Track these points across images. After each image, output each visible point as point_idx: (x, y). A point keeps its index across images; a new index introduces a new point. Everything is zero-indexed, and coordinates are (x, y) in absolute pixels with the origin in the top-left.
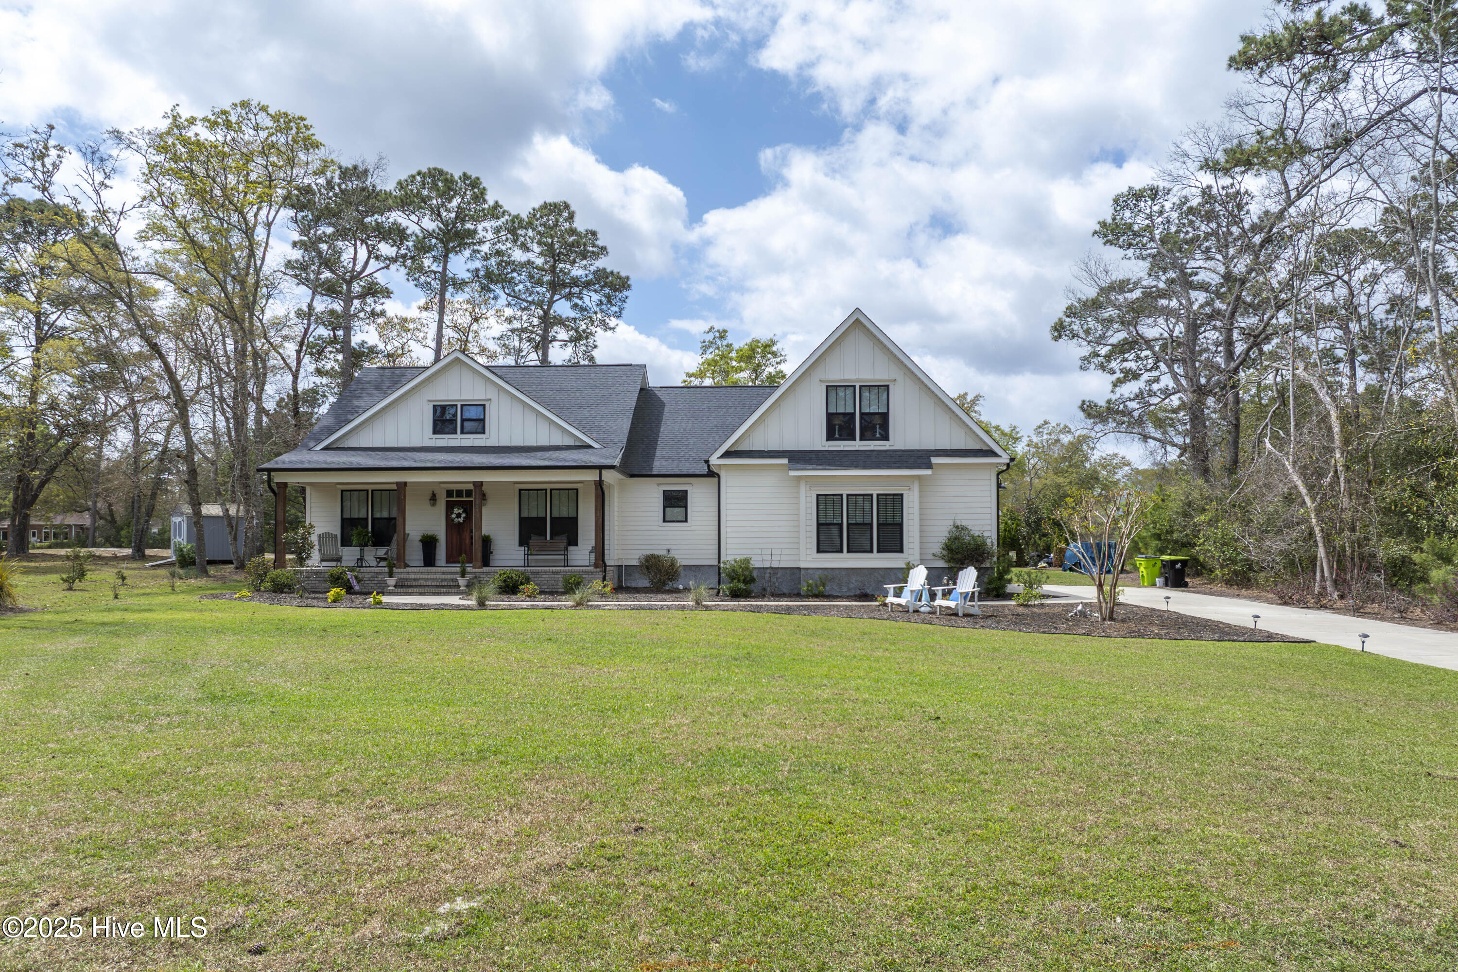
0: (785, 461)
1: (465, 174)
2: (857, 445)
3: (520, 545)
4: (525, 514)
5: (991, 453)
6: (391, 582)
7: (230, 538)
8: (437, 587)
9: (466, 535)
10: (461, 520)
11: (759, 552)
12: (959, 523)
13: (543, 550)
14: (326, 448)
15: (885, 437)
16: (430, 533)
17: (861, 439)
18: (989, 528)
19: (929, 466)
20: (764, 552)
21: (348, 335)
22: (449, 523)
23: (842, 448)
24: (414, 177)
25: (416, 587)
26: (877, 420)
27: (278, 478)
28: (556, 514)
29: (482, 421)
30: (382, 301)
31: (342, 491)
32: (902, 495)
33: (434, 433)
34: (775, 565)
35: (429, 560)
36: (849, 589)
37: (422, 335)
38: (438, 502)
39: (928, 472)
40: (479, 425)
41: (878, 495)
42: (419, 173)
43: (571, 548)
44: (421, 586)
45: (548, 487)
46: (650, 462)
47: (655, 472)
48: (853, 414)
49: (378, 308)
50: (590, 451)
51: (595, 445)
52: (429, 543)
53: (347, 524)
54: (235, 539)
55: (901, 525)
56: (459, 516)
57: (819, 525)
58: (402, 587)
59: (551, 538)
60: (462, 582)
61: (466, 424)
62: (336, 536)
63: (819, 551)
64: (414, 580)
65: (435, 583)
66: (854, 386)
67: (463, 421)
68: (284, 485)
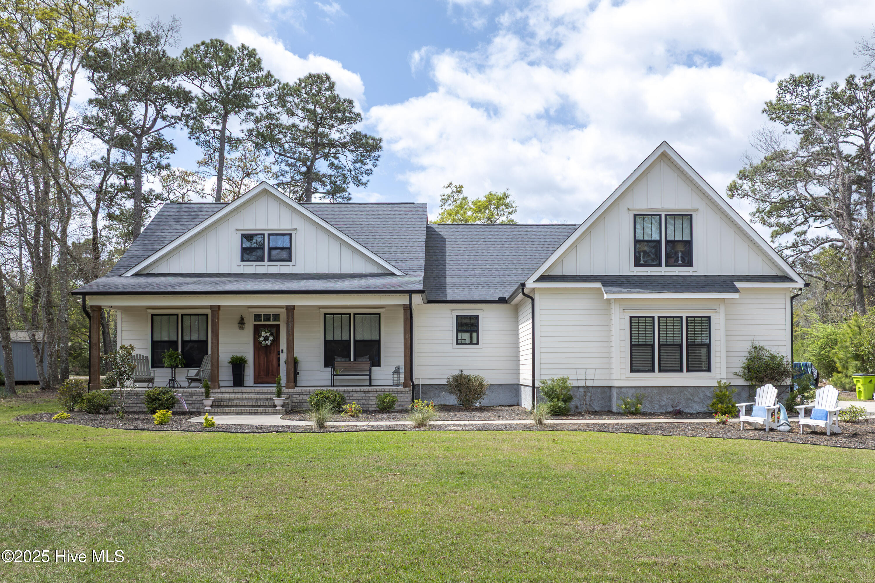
0: (598, 285)
1: (243, 46)
2: (663, 270)
3: (326, 365)
4: (329, 337)
5: (786, 279)
6: (208, 402)
7: (36, 361)
8: (253, 406)
9: (273, 357)
10: (268, 343)
11: (574, 372)
12: (756, 344)
13: (348, 371)
14: (137, 274)
15: (690, 263)
16: (239, 355)
17: (667, 265)
18: (783, 348)
19: (736, 290)
20: (579, 371)
21: (139, 183)
22: (257, 345)
23: (649, 274)
24: (198, 46)
25: (232, 406)
26: (680, 248)
27: (91, 302)
28: (359, 337)
29: (289, 249)
31: (153, 315)
32: (709, 318)
33: (243, 260)
34: (589, 384)
35: (238, 380)
36: (661, 407)
37: (199, 187)
38: (246, 325)
39: (736, 295)
40: (286, 254)
41: (687, 317)
42: (203, 43)
43: (374, 369)
44: (236, 406)
45: (353, 312)
46: (443, 289)
47: (449, 298)
48: (659, 241)
49: (164, 162)
50: (394, 277)
51: (397, 272)
52: (238, 364)
53: (156, 346)
54: (41, 361)
55: (708, 346)
56: (266, 339)
57: (632, 345)
58: (218, 406)
59: (355, 360)
60: (278, 402)
61: (274, 252)
62: (147, 358)
63: (632, 371)
64: (230, 400)
65: (251, 403)
66: (660, 215)
67: (270, 249)
68: (100, 308)
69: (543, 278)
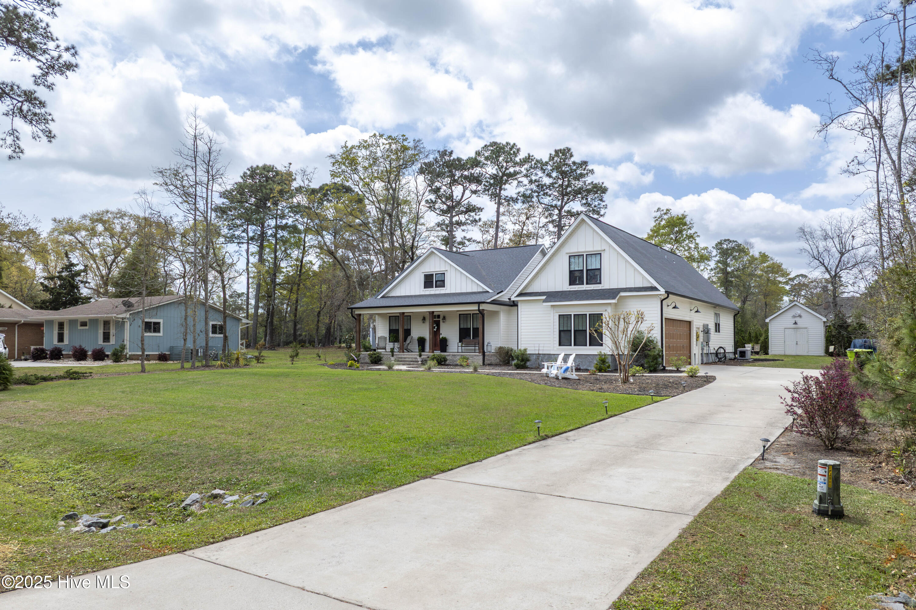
0: (545, 297)
2: (585, 287)
3: (460, 342)
4: (462, 327)
8: (411, 361)
9: (438, 337)
13: (468, 345)
14: (383, 297)
15: (599, 282)
16: (422, 336)
17: (587, 284)
18: (656, 332)
19: (617, 297)
20: (536, 345)
22: (431, 331)
23: (577, 289)
25: (403, 361)
26: (594, 273)
27: (357, 312)
28: (475, 327)
29: (443, 281)
30: (478, 214)
32: (602, 314)
33: (425, 288)
35: (422, 349)
38: (426, 321)
39: (613, 301)
40: (441, 283)
44: (405, 361)
45: (472, 313)
48: (582, 271)
50: (487, 294)
51: (490, 291)
52: (422, 341)
53: (392, 332)
56: (435, 328)
57: (560, 331)
59: (473, 338)
60: (419, 359)
61: (437, 283)
62: (386, 338)
63: (560, 345)
66: (583, 255)
67: (436, 281)
68: (360, 315)
69: (520, 295)
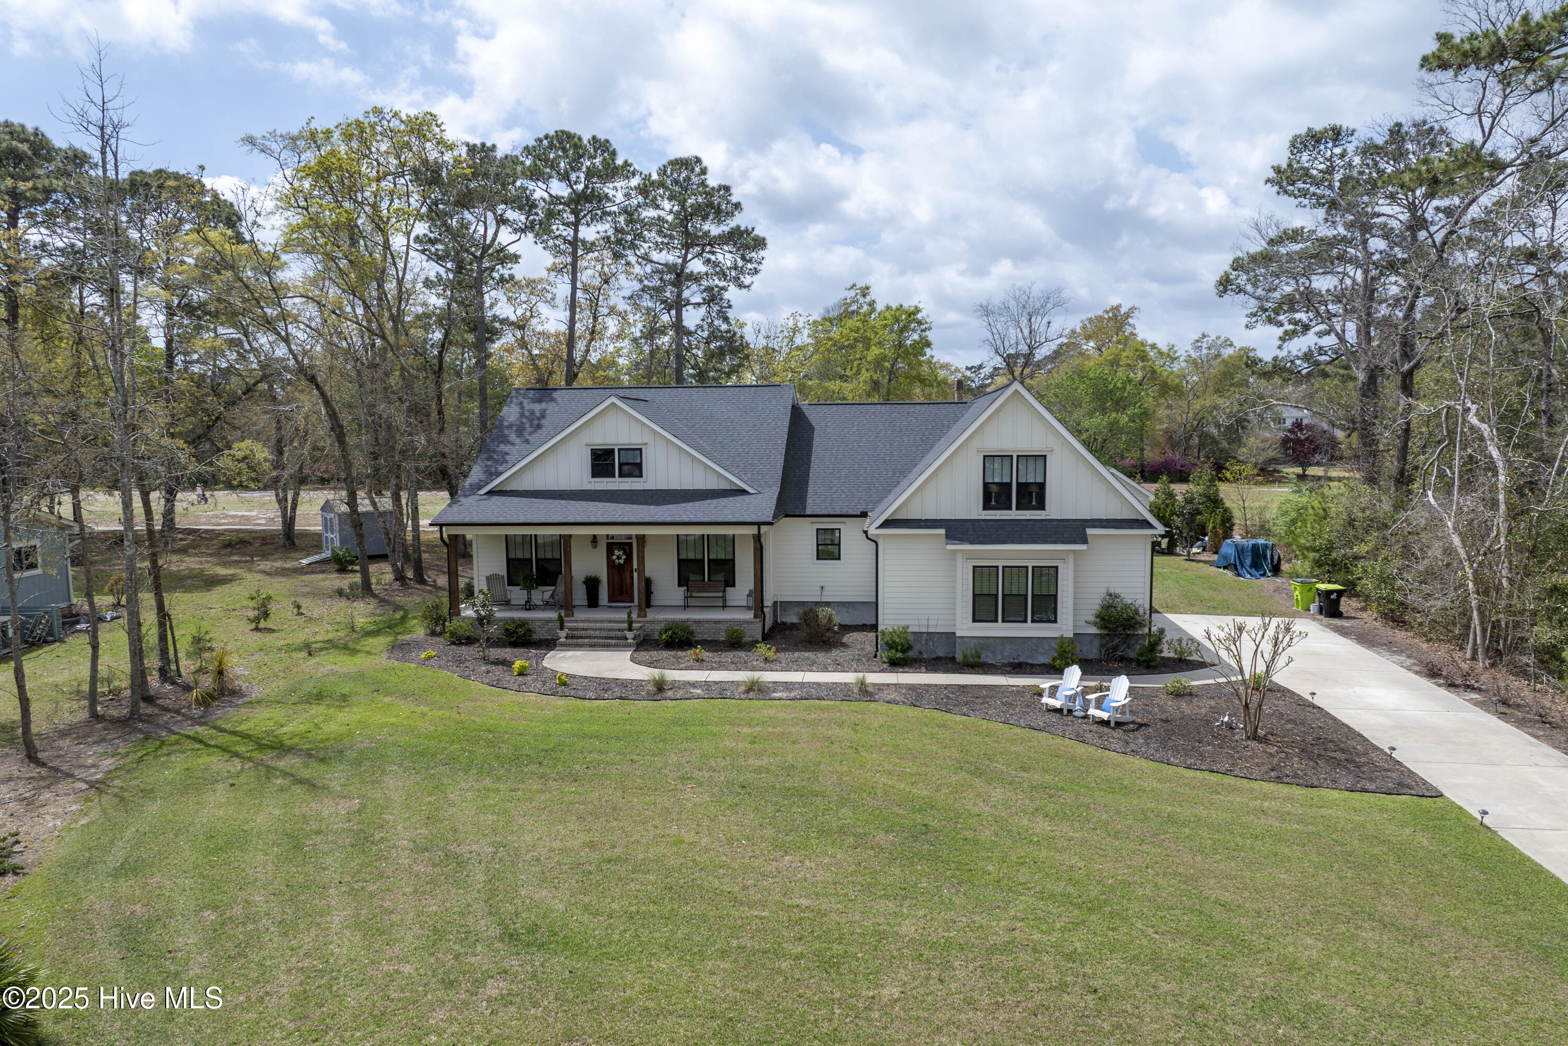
0: (942, 531)
1: (594, 138)
2: (1013, 514)
4: (683, 556)
5: (1146, 524)
6: (563, 634)
8: (606, 638)
9: (626, 578)
10: (622, 561)
11: (916, 618)
12: (1112, 591)
13: (702, 591)
14: (490, 493)
15: (1041, 506)
16: (593, 575)
17: (1017, 509)
18: (1141, 596)
19: (1084, 541)
20: (921, 617)
22: (611, 565)
23: (998, 518)
24: (541, 141)
25: (586, 638)
26: (1034, 489)
28: (713, 556)
29: (640, 464)
31: (507, 540)
32: (1057, 567)
33: (593, 476)
34: (931, 630)
35: (593, 601)
39: (1083, 547)
40: (634, 468)
41: (1033, 567)
42: (546, 137)
43: (728, 588)
44: (590, 637)
46: (803, 500)
47: (808, 512)
48: (1010, 484)
49: (507, 274)
51: (751, 491)
52: (592, 584)
53: (513, 564)
55: (1055, 597)
57: (974, 596)
58: (573, 637)
59: (709, 578)
61: (625, 468)
62: (503, 576)
63: (974, 621)
65: (604, 634)
66: (1011, 457)
67: (621, 465)
68: (456, 536)
69: (887, 523)
